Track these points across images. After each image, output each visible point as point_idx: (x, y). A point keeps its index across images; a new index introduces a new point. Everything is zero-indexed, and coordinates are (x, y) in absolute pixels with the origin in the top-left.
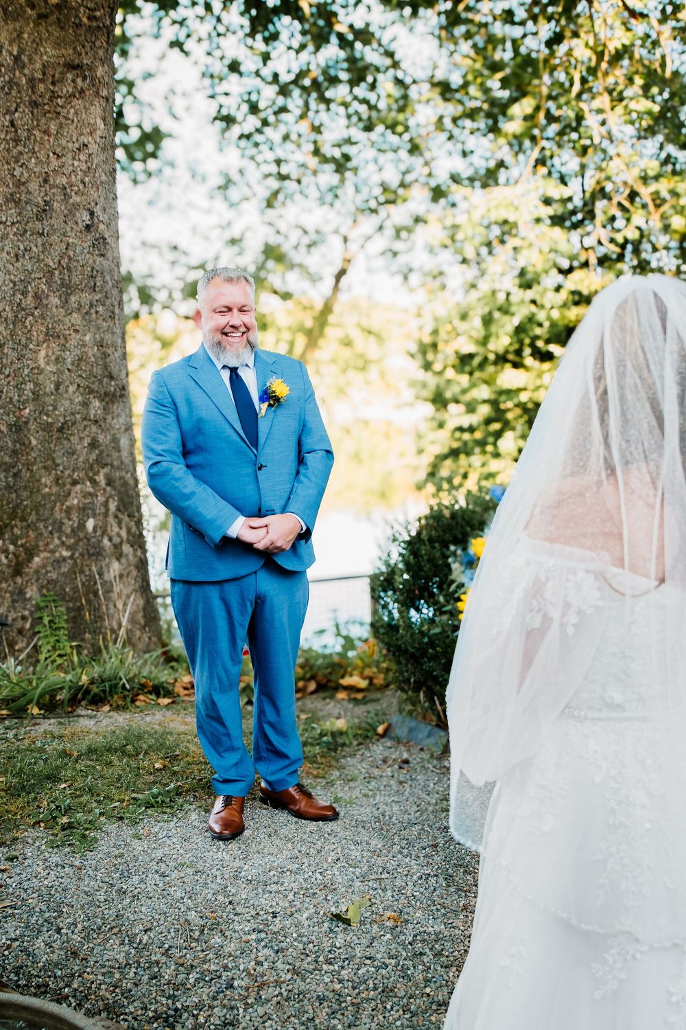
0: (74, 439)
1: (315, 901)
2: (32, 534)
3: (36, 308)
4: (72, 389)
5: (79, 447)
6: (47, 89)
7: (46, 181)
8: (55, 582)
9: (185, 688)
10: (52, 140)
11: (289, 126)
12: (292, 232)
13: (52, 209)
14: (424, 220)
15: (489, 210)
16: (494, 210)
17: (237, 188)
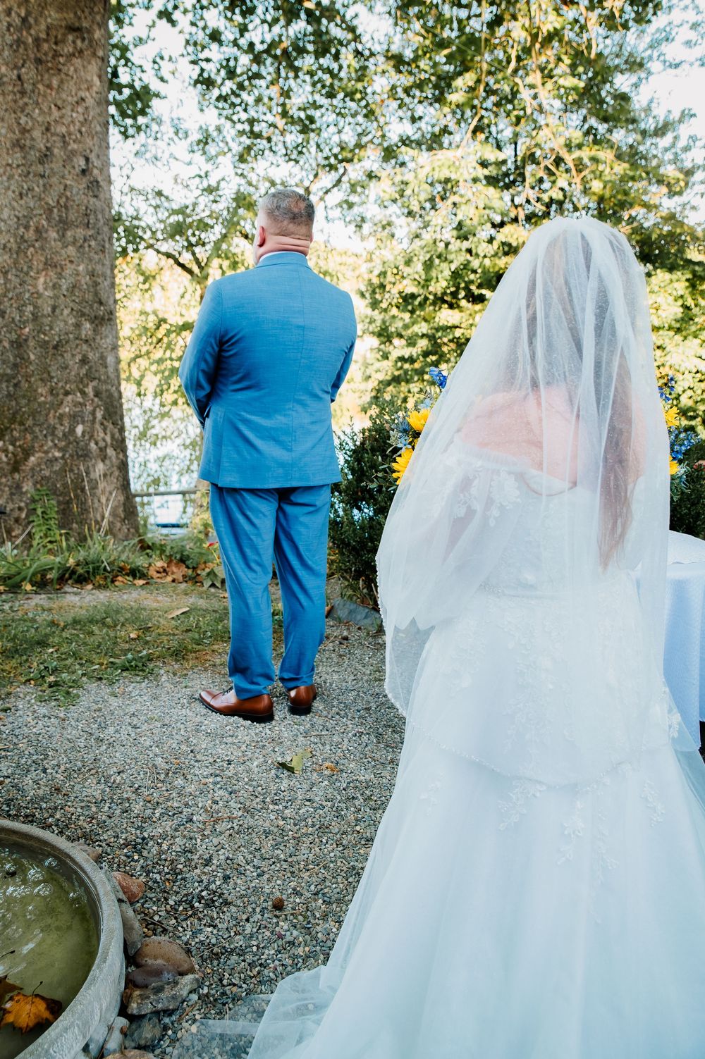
0: (68, 356)
1: (264, 752)
2: (29, 437)
3: (37, 240)
4: (66, 312)
5: (71, 363)
6: (50, 48)
7: (48, 129)
8: (48, 478)
9: (158, 572)
10: (53, 94)
11: (261, 90)
12: (261, 183)
13: (52, 154)
14: (376, 176)
15: (434, 169)
16: (437, 169)
17: (215, 144)
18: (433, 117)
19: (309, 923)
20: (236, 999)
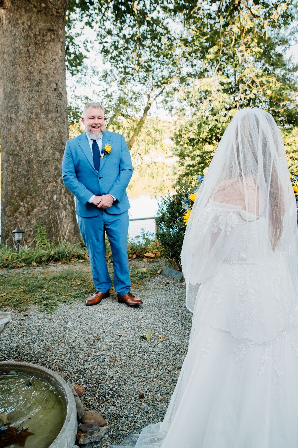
0: (50, 166)
1: (134, 332)
2: (34, 201)
3: (36, 118)
4: (49, 148)
5: (51, 169)
6: (41, 38)
7: (40, 72)
8: (42, 218)
10: (42, 57)
11: (129, 55)
12: (129, 93)
13: (42, 82)
14: (177, 90)
15: (201, 86)
16: (202, 86)
17: (110, 77)
18: (200, 64)
19: (155, 403)
20: (124, 436)
